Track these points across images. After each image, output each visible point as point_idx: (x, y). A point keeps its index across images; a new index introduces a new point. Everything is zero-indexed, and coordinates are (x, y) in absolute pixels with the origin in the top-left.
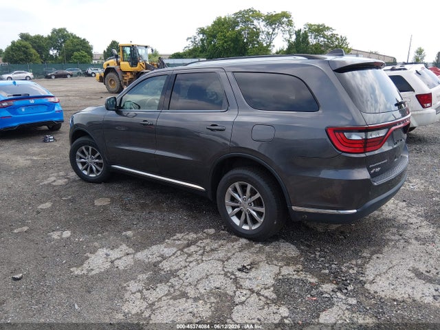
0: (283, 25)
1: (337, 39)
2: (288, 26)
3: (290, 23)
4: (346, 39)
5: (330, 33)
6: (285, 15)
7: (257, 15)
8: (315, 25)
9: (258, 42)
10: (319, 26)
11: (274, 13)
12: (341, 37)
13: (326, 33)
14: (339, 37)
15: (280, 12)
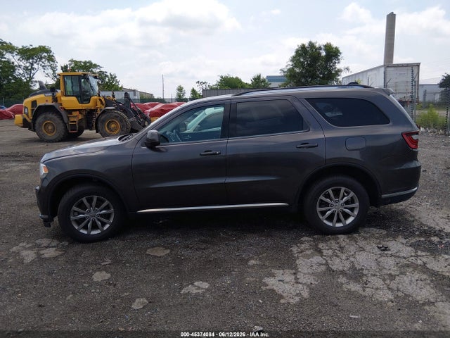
0: (43, 60)
1: (107, 76)
2: (48, 61)
3: (51, 59)
4: (115, 77)
5: (99, 70)
6: (43, 49)
7: (10, 48)
8: (80, 62)
9: (15, 77)
10: (85, 63)
11: (31, 47)
12: (111, 75)
13: (94, 70)
14: (108, 74)
15: (37, 46)
